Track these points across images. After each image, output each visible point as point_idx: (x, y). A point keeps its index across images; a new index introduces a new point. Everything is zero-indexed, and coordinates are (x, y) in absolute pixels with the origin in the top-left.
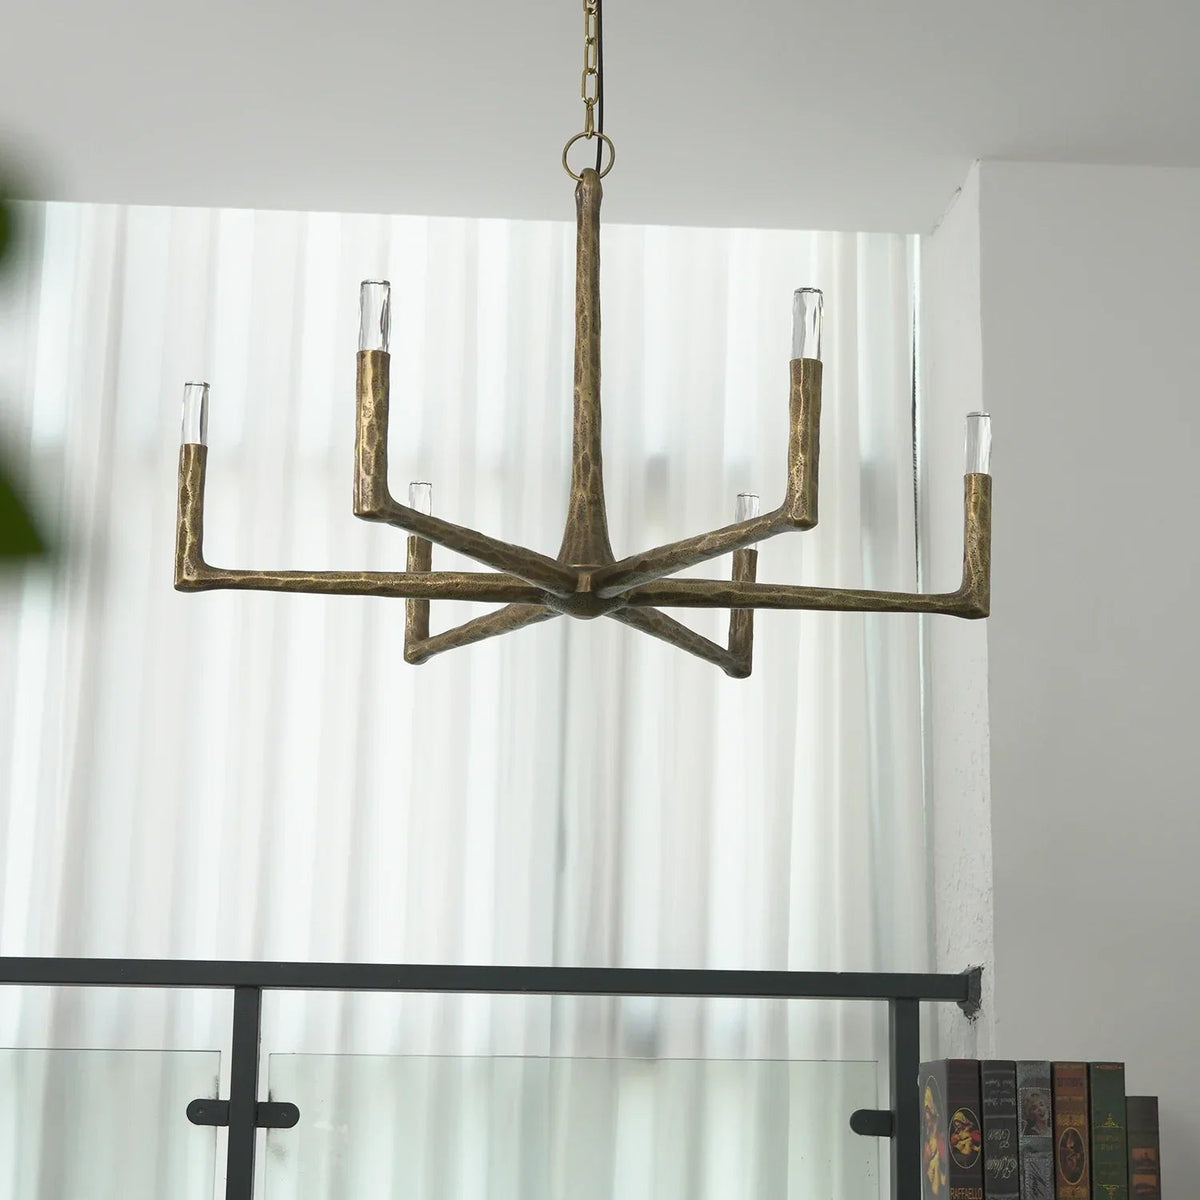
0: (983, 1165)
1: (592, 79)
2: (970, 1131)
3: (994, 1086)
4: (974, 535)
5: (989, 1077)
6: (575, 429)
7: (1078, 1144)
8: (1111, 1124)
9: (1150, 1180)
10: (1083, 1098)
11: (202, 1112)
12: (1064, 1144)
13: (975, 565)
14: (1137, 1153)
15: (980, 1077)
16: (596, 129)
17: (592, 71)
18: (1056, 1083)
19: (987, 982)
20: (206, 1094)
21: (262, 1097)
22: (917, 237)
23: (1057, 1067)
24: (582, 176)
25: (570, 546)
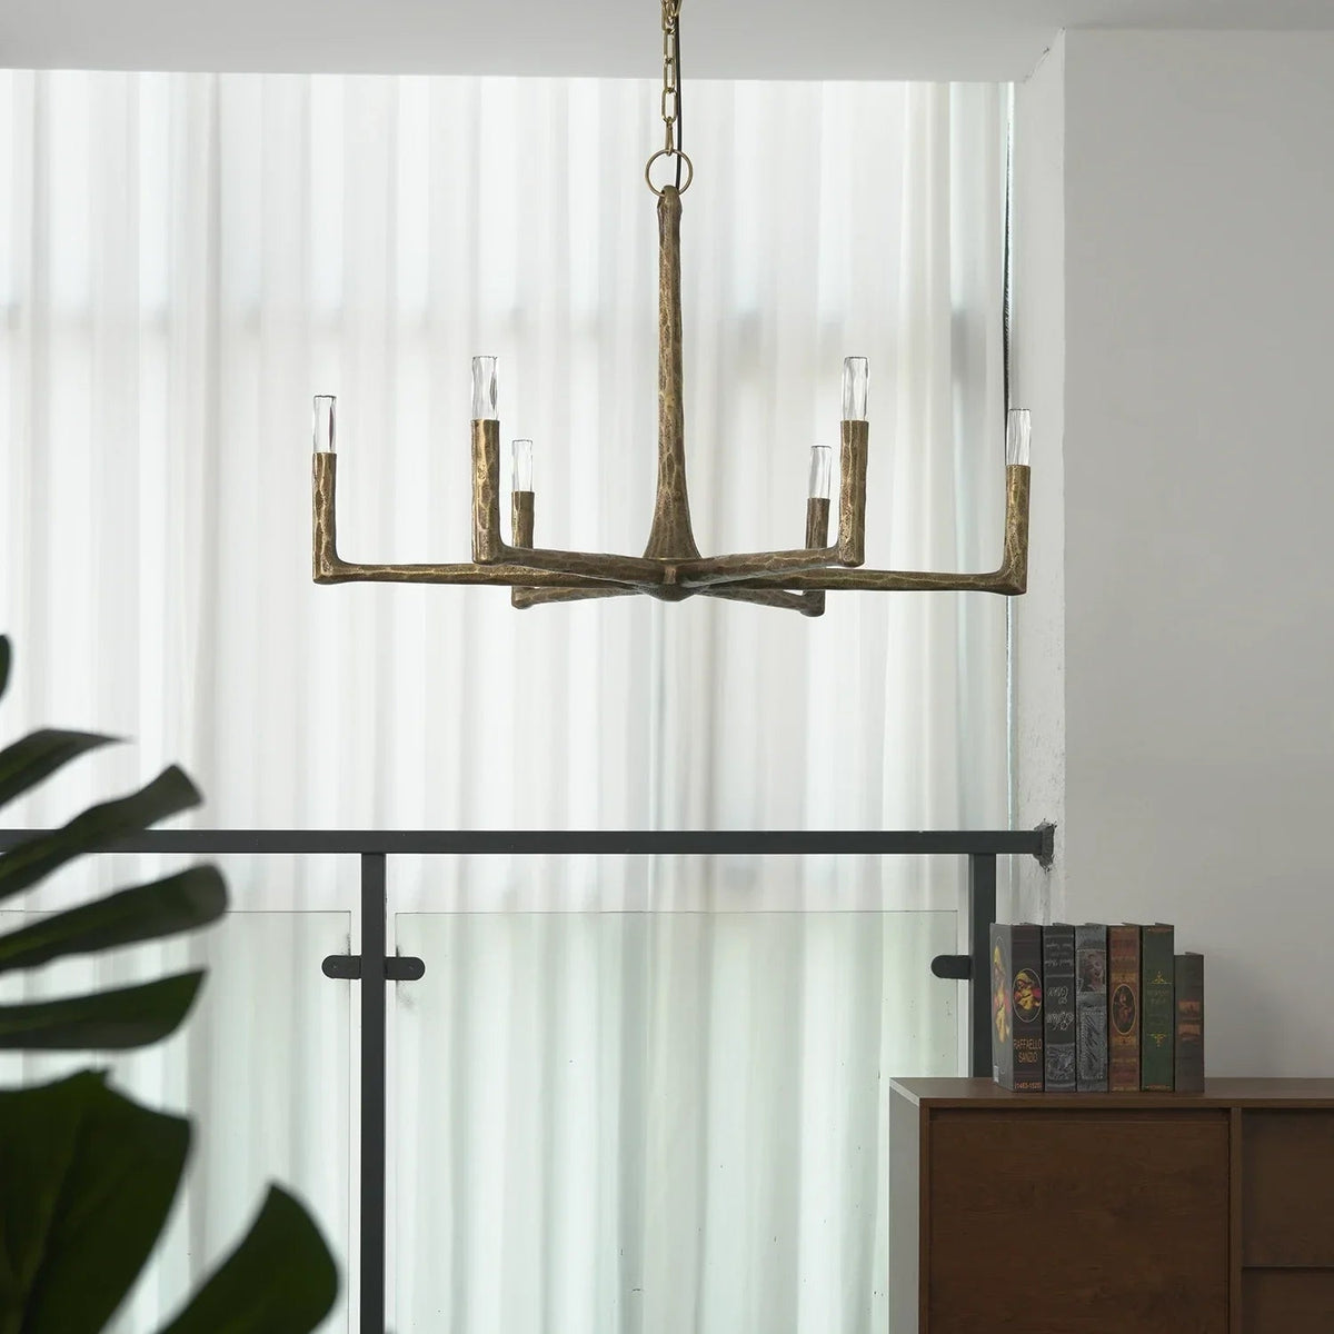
0: (1043, 1018)
1: (671, 98)
2: (1032, 989)
3: (1054, 949)
4: (1014, 521)
5: (1050, 941)
6: (661, 431)
7: (1130, 1000)
8: (1160, 980)
9: (1194, 1029)
10: (1136, 959)
11: (336, 967)
12: (1117, 999)
13: (1014, 549)
14: (1183, 1006)
15: (1042, 941)
16: (675, 148)
17: (671, 90)
18: (1112, 944)
19: (1059, 839)
20: (339, 951)
21: (390, 953)
22: (1011, 85)
23: (1113, 930)
24: (663, 192)
25: (658, 540)
